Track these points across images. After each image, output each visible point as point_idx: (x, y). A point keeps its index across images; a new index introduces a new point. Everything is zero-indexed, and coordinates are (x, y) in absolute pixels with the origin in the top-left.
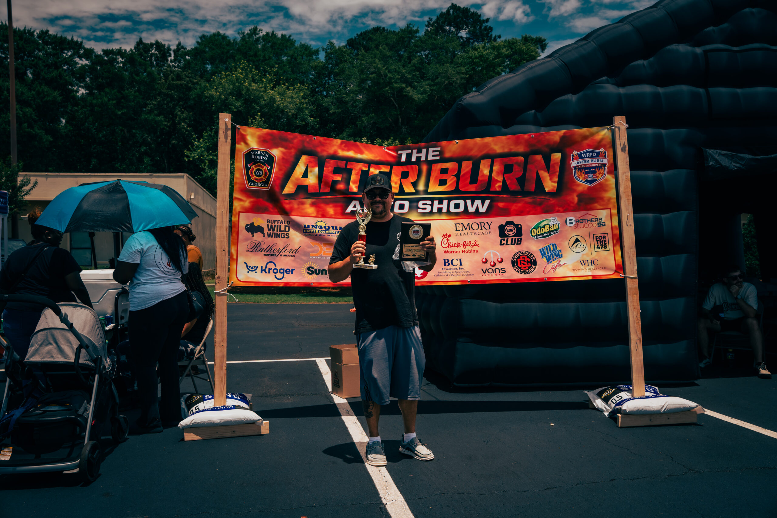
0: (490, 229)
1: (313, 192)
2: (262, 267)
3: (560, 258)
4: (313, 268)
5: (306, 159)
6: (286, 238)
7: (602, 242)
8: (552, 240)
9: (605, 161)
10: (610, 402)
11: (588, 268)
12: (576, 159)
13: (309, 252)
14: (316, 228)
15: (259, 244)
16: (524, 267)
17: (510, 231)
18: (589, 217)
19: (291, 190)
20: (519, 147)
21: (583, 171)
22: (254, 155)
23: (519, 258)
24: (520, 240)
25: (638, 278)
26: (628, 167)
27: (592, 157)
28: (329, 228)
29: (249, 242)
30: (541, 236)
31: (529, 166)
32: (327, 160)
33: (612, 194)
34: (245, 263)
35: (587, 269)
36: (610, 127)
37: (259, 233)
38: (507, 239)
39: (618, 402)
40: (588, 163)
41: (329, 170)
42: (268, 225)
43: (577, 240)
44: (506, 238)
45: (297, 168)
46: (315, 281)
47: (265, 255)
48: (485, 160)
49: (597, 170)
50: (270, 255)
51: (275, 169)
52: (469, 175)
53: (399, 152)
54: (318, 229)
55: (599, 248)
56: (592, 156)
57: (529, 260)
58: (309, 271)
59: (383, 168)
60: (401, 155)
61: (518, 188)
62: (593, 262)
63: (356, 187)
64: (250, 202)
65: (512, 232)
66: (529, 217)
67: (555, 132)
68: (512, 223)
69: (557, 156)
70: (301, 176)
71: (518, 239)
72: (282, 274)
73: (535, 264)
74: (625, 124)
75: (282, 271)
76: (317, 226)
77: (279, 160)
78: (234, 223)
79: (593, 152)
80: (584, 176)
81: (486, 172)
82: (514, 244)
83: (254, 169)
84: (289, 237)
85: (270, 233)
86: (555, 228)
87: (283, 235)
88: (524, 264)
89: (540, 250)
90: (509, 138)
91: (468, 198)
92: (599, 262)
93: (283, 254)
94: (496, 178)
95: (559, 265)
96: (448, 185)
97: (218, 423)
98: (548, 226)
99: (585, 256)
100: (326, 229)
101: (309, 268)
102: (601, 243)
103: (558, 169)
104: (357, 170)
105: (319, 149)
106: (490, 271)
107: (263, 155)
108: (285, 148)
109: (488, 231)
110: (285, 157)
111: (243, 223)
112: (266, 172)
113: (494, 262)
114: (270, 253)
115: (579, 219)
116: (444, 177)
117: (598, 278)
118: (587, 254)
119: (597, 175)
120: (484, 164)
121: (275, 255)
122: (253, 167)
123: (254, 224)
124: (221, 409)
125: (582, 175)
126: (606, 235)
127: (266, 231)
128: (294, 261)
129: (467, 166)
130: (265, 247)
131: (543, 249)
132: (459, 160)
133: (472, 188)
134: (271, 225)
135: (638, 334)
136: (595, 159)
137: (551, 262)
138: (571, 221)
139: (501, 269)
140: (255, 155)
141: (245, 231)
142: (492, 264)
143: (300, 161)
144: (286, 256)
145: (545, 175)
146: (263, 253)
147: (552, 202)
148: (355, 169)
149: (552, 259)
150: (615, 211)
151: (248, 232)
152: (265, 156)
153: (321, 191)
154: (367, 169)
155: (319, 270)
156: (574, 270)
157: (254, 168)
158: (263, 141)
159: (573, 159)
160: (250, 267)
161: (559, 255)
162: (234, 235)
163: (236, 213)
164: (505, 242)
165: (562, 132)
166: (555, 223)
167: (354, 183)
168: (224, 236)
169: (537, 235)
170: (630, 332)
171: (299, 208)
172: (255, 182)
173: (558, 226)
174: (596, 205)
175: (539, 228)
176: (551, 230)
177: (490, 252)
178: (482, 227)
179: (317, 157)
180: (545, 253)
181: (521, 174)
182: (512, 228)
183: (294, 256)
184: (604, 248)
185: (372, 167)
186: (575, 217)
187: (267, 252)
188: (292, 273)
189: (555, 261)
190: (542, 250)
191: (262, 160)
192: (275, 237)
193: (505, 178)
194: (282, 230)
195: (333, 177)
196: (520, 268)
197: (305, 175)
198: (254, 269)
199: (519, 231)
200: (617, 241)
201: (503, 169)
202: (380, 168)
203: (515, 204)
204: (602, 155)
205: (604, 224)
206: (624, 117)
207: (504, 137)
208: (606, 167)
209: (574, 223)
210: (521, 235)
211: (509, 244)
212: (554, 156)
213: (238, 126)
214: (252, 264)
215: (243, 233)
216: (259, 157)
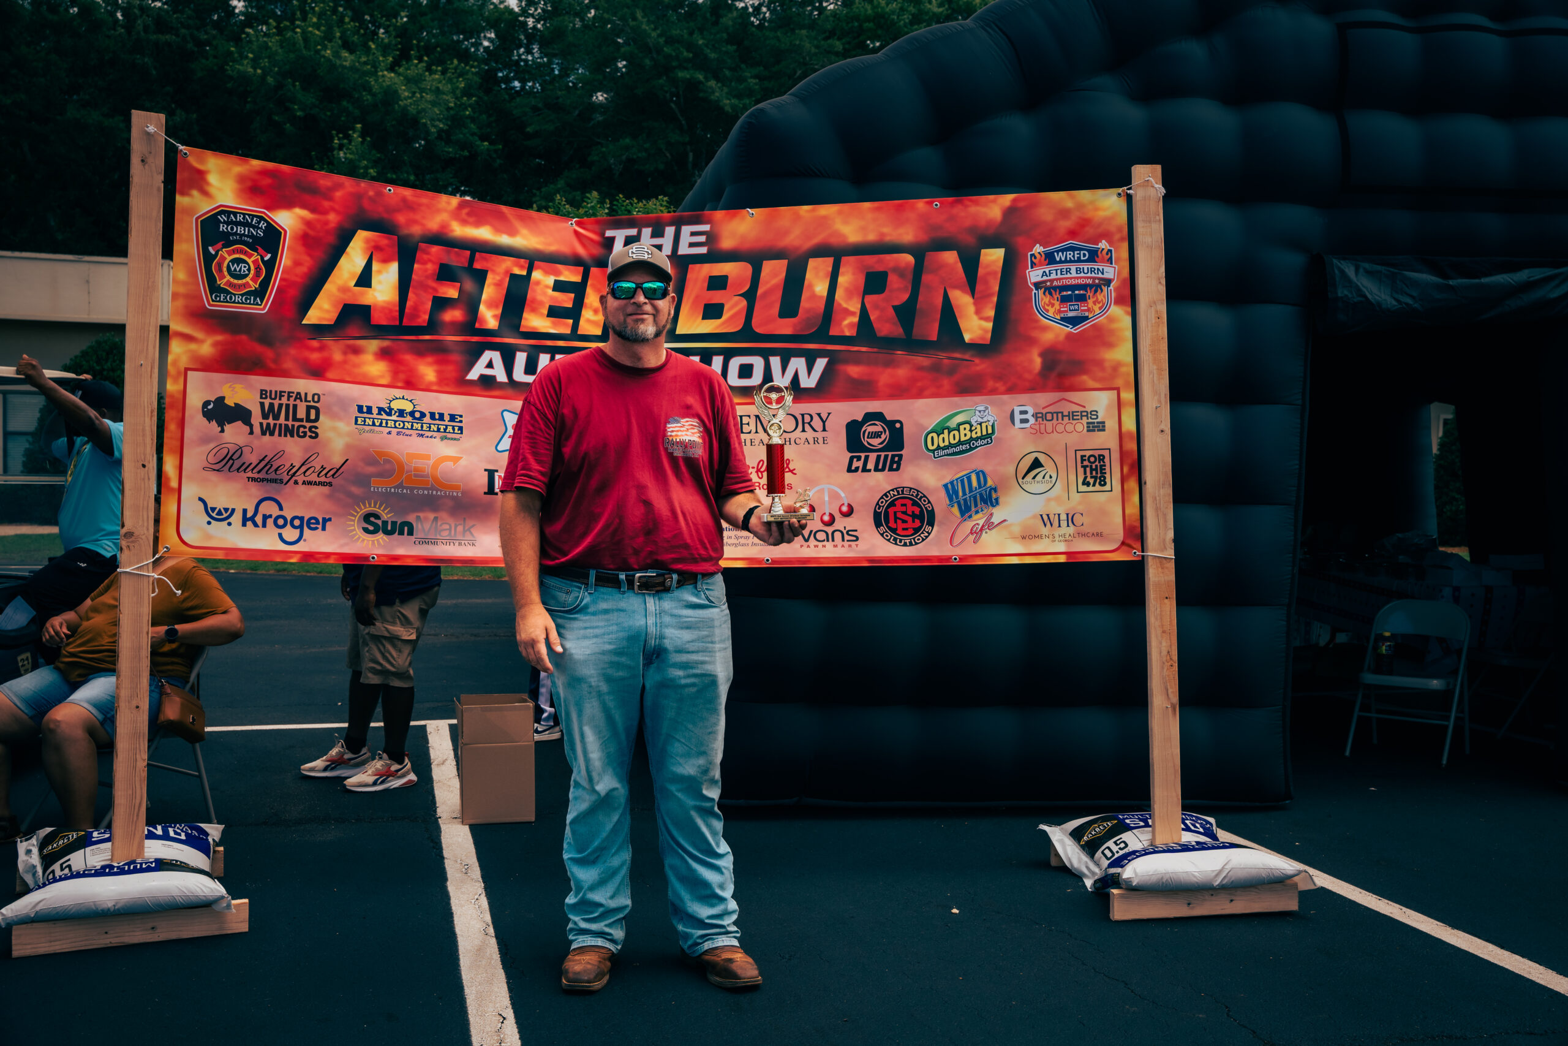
0: (824, 430)
1: (384, 323)
2: (245, 511)
3: (993, 506)
4: (377, 517)
5: (367, 241)
6: (311, 437)
7: (1096, 469)
8: (976, 460)
9: (1109, 272)
10: (1099, 854)
11: (1058, 532)
12: (1041, 265)
13: (370, 476)
14: (389, 414)
15: (240, 451)
16: (904, 529)
17: (875, 436)
18: (1068, 408)
19: (327, 316)
20: (901, 231)
21: (1057, 295)
22: (225, 222)
23: (892, 504)
24: (896, 459)
25: (1176, 560)
26: (1163, 289)
27: (1079, 260)
28: (423, 415)
29: (212, 446)
30: (951, 451)
31: (926, 278)
32: (422, 245)
33: (1122, 353)
34: (201, 499)
35: (1056, 535)
36: (1123, 191)
37: (239, 423)
38: (867, 458)
39: (1116, 856)
40: (1069, 275)
41: (426, 270)
42: (262, 405)
43: (1036, 464)
44: (863, 455)
45: (343, 262)
46: (380, 552)
47: (254, 480)
48: (820, 259)
49: (1090, 294)
50: (267, 480)
51: (285, 260)
52: (778, 295)
53: (609, 233)
54: (394, 417)
55: (1088, 484)
56: (1079, 258)
57: (917, 511)
58: (366, 526)
59: (566, 273)
60: (612, 240)
61: (898, 331)
62: (1071, 519)
63: (495, 316)
64: (215, 344)
65: (879, 440)
66: (921, 403)
67: (991, 197)
68: (878, 416)
69: (993, 257)
70: (353, 283)
71: (893, 456)
72: (298, 531)
73: (931, 524)
74: (1156, 186)
75: (297, 522)
76: (391, 409)
77: (295, 238)
78: (172, 396)
79: (1080, 249)
80: (1058, 307)
81: (821, 288)
82: (883, 470)
83: (226, 259)
84: (317, 435)
85: (268, 425)
86: (984, 433)
87: (302, 429)
88: (904, 521)
89: (946, 486)
90: (878, 209)
91: (774, 352)
92: (1085, 520)
93: (300, 478)
94: (845, 305)
95: (989, 525)
96: (725, 317)
97: (109, 909)
98: (967, 426)
99: (1053, 503)
100: (415, 418)
101: (367, 518)
102: (1094, 473)
103: (997, 288)
104: (498, 274)
105: (401, 219)
106: (821, 536)
107: (250, 225)
108: (312, 210)
109: (820, 435)
110: (311, 233)
111: (195, 400)
112: (258, 269)
113: (831, 515)
114: (269, 477)
115: (1044, 411)
116: (717, 297)
117: (1081, 559)
118: (1057, 499)
119: (1090, 306)
120: (816, 268)
121: (281, 481)
122: (224, 252)
123: (226, 401)
124: (122, 872)
125: (1053, 305)
126: (1106, 453)
127: (256, 419)
128: (329, 497)
129: (774, 272)
130: (253, 459)
131: (952, 483)
132: (755, 258)
133: (786, 327)
134: (271, 405)
135: (1171, 695)
136: (1086, 267)
137: (970, 517)
138: (1024, 417)
139: (847, 533)
140: (227, 223)
141: (200, 419)
142: (826, 518)
143: (351, 244)
144: (310, 483)
145: (962, 300)
146: (250, 474)
147: (978, 368)
148: (493, 271)
149: (973, 509)
150: (1128, 396)
151: (209, 420)
152: (258, 228)
153: (405, 322)
154: (524, 273)
155: (394, 523)
156: (1024, 538)
157: (226, 255)
158: (251, 188)
159: (1033, 265)
160: (213, 509)
161: (988, 498)
162: (171, 427)
163: (179, 373)
164: (860, 464)
165: (1007, 199)
166: (985, 419)
167: (491, 305)
168: (144, 430)
169: (939, 448)
170: (1151, 690)
171: (345, 362)
172: (228, 292)
173: (993, 426)
174: (1085, 378)
175: (946, 431)
176: (974, 436)
177: (822, 491)
178: (807, 426)
179: (396, 237)
180: (956, 493)
181: (905, 296)
182: (878, 428)
183: (330, 484)
184: (1100, 485)
185: (539, 268)
186: (1035, 405)
187: (259, 472)
188: (324, 529)
189: (980, 515)
190: (950, 486)
191: (247, 236)
192: (280, 435)
193: (868, 306)
194: (299, 416)
195: (436, 290)
196: (894, 531)
197: (365, 279)
198: (225, 515)
199: (896, 437)
200: (1131, 467)
201: (861, 281)
202: (557, 273)
203: (889, 371)
204: (1103, 257)
205: (1101, 427)
206: (1158, 168)
207: (867, 205)
208: (1111, 287)
209: (1032, 421)
210: (902, 448)
211: (869, 471)
212: (986, 255)
213: (181, 147)
214: (220, 500)
215: (196, 424)
216: (240, 230)
